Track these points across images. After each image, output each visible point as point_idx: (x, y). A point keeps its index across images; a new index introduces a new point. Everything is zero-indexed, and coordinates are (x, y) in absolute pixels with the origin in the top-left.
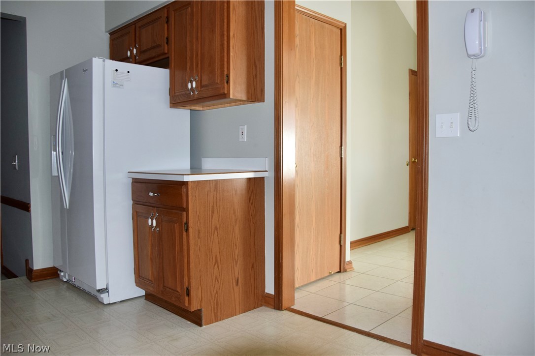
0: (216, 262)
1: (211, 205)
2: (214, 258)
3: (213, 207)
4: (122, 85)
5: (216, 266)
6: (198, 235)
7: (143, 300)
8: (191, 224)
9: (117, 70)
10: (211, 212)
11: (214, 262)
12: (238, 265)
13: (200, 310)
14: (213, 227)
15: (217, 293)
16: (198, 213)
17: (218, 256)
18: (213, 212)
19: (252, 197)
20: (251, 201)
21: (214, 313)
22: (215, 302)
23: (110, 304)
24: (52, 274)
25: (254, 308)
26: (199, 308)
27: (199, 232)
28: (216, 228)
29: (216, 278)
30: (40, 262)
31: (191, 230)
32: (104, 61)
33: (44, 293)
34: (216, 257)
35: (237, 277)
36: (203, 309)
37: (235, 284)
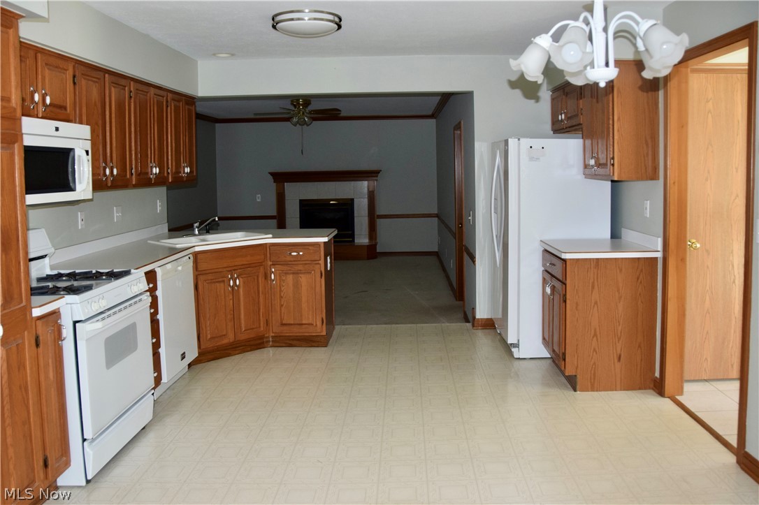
0: (595, 335)
1: (591, 281)
2: (593, 331)
3: (593, 283)
4: (538, 159)
5: (595, 338)
6: (576, 308)
7: (549, 361)
8: (568, 297)
9: (531, 147)
10: (590, 287)
11: (593, 333)
12: (620, 342)
13: (576, 376)
14: (593, 301)
15: (594, 363)
16: (576, 286)
17: (598, 330)
18: (593, 287)
19: (641, 277)
20: (639, 281)
21: (591, 382)
22: (593, 372)
23: (519, 358)
24: (489, 324)
25: (640, 389)
26: (574, 374)
27: (577, 304)
28: (596, 303)
29: (594, 350)
30: (482, 312)
31: (568, 302)
32: (519, 140)
33: (483, 341)
34: (595, 330)
35: (619, 352)
36: (578, 376)
37: (616, 361)
